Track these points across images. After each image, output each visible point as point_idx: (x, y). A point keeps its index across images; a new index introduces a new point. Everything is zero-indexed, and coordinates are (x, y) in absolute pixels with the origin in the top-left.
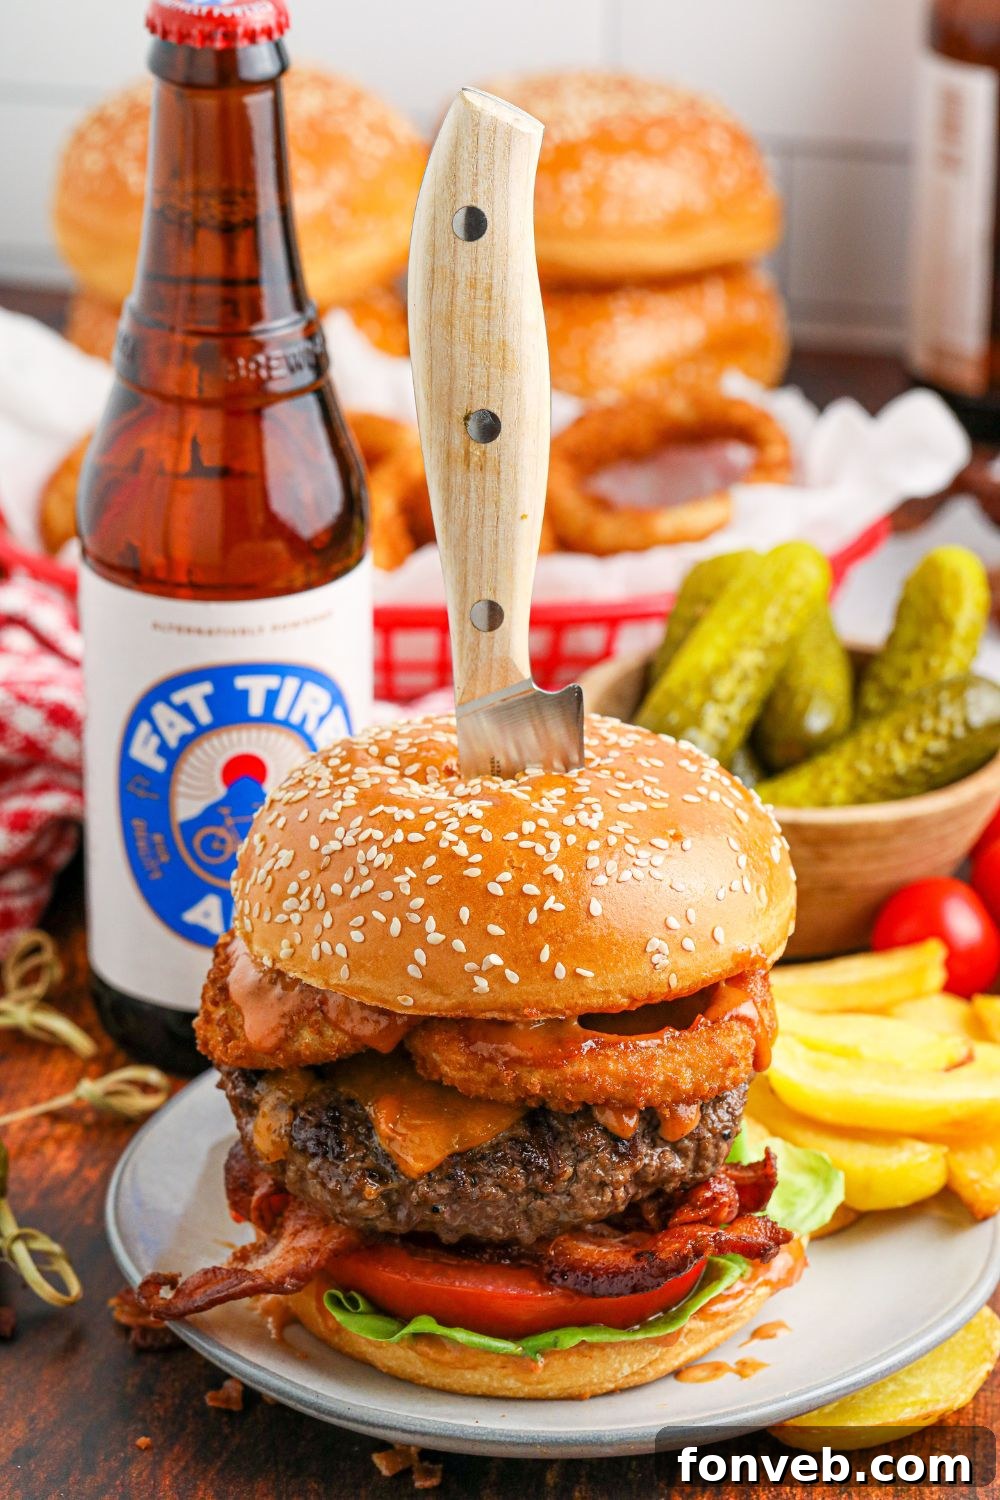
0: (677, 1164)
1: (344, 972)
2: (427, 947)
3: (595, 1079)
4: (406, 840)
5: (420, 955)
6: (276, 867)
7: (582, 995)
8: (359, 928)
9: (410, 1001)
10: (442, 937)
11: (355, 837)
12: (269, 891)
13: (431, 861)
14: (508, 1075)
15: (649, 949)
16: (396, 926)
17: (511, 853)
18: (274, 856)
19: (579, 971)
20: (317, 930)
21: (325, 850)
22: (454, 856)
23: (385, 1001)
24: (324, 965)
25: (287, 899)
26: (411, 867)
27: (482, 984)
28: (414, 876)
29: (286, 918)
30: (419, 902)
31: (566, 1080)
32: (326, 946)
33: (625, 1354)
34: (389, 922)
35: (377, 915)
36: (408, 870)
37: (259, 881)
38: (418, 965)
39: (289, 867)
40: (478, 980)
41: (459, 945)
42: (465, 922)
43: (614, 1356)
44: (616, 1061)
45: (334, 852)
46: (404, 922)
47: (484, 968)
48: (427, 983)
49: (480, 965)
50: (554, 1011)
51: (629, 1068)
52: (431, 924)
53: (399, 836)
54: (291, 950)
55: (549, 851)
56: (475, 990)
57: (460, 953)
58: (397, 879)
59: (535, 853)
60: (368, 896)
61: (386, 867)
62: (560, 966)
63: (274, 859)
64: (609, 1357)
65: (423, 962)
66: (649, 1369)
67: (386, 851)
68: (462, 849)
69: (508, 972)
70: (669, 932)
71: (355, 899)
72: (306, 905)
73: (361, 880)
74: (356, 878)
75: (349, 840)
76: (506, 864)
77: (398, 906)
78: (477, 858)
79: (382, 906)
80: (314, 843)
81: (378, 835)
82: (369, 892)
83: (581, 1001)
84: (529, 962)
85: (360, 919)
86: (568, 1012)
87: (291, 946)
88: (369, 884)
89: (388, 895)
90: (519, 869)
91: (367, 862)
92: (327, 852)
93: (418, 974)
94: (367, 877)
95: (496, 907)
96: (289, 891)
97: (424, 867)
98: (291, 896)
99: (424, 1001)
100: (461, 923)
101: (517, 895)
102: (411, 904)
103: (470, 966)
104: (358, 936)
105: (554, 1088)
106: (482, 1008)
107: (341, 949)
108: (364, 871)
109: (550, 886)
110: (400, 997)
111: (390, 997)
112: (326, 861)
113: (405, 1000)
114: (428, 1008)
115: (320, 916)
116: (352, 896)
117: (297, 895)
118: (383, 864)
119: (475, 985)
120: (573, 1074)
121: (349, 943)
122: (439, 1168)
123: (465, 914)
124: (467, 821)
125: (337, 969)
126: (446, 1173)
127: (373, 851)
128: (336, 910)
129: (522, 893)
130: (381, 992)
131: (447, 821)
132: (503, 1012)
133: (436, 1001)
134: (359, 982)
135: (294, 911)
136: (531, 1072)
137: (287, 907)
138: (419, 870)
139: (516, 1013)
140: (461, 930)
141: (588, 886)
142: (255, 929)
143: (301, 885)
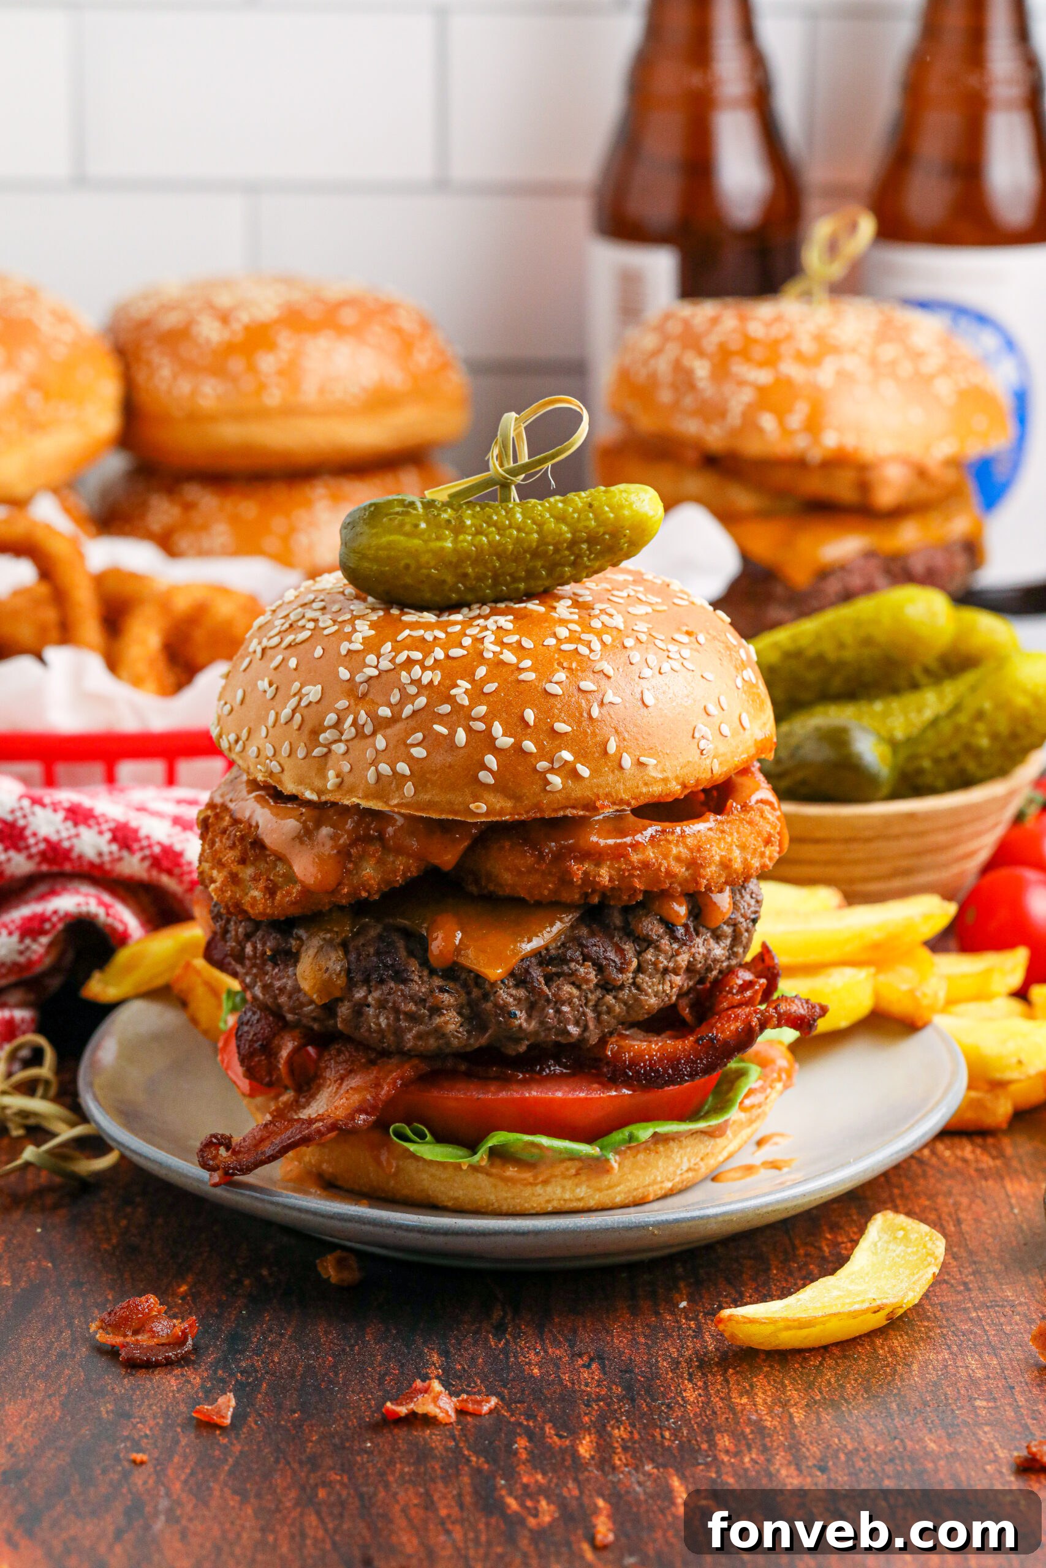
0: (719, 951)
1: (409, 789)
2: (496, 751)
3: (660, 865)
4: (447, 656)
5: (491, 760)
6: (303, 704)
7: (646, 784)
8: (418, 745)
9: (484, 808)
10: (512, 740)
11: (392, 661)
12: (299, 729)
13: (481, 672)
14: (578, 869)
15: (697, 735)
16: (461, 736)
17: (556, 656)
18: (295, 695)
19: (642, 759)
20: (370, 754)
21: (359, 678)
22: (502, 663)
23: (456, 813)
24: (383, 786)
25: (324, 732)
26: (462, 679)
27: (556, 780)
28: (469, 686)
29: (325, 750)
30: (482, 710)
31: (634, 868)
32: (385, 768)
33: (686, 1147)
34: (452, 733)
35: (438, 728)
36: (459, 682)
37: (283, 720)
38: (490, 770)
39: (318, 702)
40: (551, 777)
41: (529, 746)
42: (532, 723)
44: (677, 845)
45: (371, 678)
46: (469, 731)
47: (556, 766)
48: (501, 787)
49: (552, 763)
50: (621, 802)
51: (691, 850)
52: (497, 729)
53: (439, 654)
54: (339, 780)
55: (591, 651)
56: (548, 788)
57: (531, 754)
58: (453, 692)
59: (578, 653)
60: (421, 713)
61: (436, 683)
62: (625, 755)
63: (297, 698)
64: (672, 1152)
65: (495, 767)
66: (702, 1164)
67: (432, 668)
68: (509, 657)
69: (579, 767)
70: (710, 718)
71: (407, 718)
72: (349, 732)
73: (413, 698)
74: (406, 698)
75: (385, 664)
76: (556, 666)
77: (461, 714)
78: (527, 663)
79: (441, 718)
80: (344, 674)
81: (417, 655)
82: (423, 709)
83: (644, 790)
84: (597, 754)
85: (419, 736)
86: (633, 802)
87: (338, 776)
88: (422, 701)
89: (446, 708)
90: (570, 669)
91: (413, 682)
92: (362, 679)
93: (491, 780)
94: (417, 695)
95: (559, 706)
96: (326, 723)
97: (477, 678)
98: (330, 727)
99: (498, 807)
100: (527, 725)
101: (576, 692)
102: (473, 713)
103: (542, 765)
104: (419, 752)
105: (622, 878)
106: (555, 806)
107: (403, 768)
108: (413, 690)
109: (604, 682)
110: (472, 806)
111: (462, 807)
112: (363, 688)
113: (478, 807)
114: (501, 812)
115: (370, 740)
116: (404, 716)
117: (338, 725)
118: (431, 681)
119: (548, 783)
120: (639, 861)
121: (411, 760)
122: (512, 974)
123: (530, 715)
124: (502, 633)
125: (400, 787)
126: (520, 978)
127: (417, 671)
128: (389, 731)
129: (579, 689)
130: (450, 803)
131: (480, 636)
132: (574, 807)
133: (509, 804)
134: (427, 797)
135: (336, 741)
136: (598, 865)
137: (326, 739)
138: (472, 681)
139: (586, 807)
140: (529, 731)
141: (637, 679)
142: (286, 768)
143: (341, 715)
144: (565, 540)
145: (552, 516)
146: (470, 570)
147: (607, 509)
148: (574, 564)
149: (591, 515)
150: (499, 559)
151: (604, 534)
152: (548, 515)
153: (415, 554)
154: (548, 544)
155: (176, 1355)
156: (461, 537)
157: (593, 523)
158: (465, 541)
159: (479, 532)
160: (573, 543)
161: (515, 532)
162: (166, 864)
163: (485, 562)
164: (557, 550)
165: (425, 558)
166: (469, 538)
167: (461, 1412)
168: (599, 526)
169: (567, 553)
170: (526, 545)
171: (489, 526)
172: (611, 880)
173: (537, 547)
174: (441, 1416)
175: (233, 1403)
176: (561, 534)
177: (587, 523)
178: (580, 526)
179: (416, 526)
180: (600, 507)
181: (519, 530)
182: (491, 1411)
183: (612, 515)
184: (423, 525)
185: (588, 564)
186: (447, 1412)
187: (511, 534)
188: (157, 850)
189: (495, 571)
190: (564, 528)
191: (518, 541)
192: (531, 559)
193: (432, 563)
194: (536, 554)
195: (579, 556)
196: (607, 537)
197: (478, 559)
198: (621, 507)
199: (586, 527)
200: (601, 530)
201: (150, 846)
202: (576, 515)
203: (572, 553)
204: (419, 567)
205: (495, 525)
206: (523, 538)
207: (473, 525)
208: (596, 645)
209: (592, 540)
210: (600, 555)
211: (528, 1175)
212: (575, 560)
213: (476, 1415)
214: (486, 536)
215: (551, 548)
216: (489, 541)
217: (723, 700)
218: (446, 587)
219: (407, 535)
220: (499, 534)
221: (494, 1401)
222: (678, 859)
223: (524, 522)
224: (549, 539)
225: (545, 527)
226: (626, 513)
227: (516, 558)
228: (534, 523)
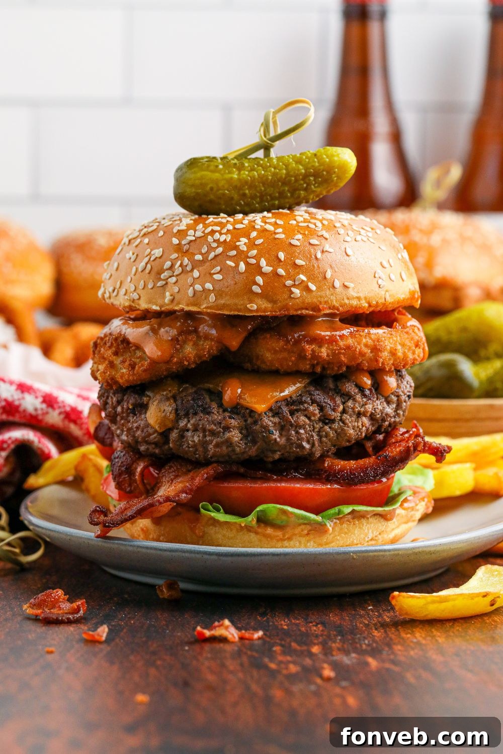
0: (389, 410)
1: (212, 297)
2: (262, 274)
3: (356, 348)
4: (235, 228)
5: (259, 280)
6: (152, 259)
7: (348, 299)
8: (218, 273)
9: (255, 307)
10: (272, 268)
11: (203, 232)
12: (149, 273)
13: (254, 234)
14: (309, 348)
15: (376, 275)
16: (242, 267)
17: (296, 228)
19: (346, 284)
20: (190, 280)
22: (266, 230)
23: (239, 310)
24: (197, 298)
25: (164, 272)
26: (243, 238)
27: (297, 292)
28: (247, 241)
29: (164, 282)
30: (254, 252)
31: (341, 349)
32: (198, 287)
33: (371, 523)
34: (237, 265)
35: (229, 263)
36: (241, 239)
37: (140, 269)
38: (259, 285)
39: (160, 257)
40: (294, 290)
41: (281, 271)
42: (283, 259)
43: (365, 524)
44: (366, 339)
45: (191, 241)
46: (247, 264)
47: (297, 283)
48: (264, 295)
49: (294, 282)
50: (334, 307)
51: (374, 341)
52: (263, 262)
53: (230, 227)
54: (172, 297)
55: (316, 226)
56: (292, 296)
57: (282, 276)
58: (238, 244)
59: (309, 227)
60: (220, 257)
61: (228, 240)
62: (336, 280)
63: (149, 256)
64: (363, 525)
65: (261, 284)
66: (380, 536)
67: (226, 234)
68: (270, 228)
69: (310, 284)
70: (384, 269)
71: (211, 260)
72: (178, 270)
73: (215, 249)
74: (211, 249)
75: (199, 234)
76: (296, 232)
77: (242, 256)
78: (280, 230)
79: (231, 258)
80: (175, 241)
82: (220, 254)
83: (347, 301)
84: (320, 278)
85: (218, 268)
86: (341, 308)
87: (171, 295)
88: (220, 250)
89: (234, 253)
90: (304, 234)
91: (215, 241)
92: (186, 243)
93: (260, 291)
94: (217, 247)
95: (298, 251)
96: (165, 267)
97: (251, 237)
98: (167, 269)
99: (263, 306)
100: (280, 260)
101: (308, 245)
102: (249, 254)
103: (289, 283)
104: (218, 277)
105: (334, 354)
106: (296, 307)
107: (209, 286)
108: (215, 245)
109: (323, 241)
110: (248, 306)
111: (242, 307)
112: (185, 248)
113: (251, 307)
114: (265, 310)
115: (190, 274)
116: (209, 259)
117: (171, 268)
118: (225, 240)
119: (292, 293)
120: (344, 345)
121: (214, 282)
122: (271, 410)
123: (282, 255)
124: (265, 218)
125: (207, 298)
126: (275, 412)
127: (217, 236)
128: (200, 268)
129: (310, 244)
130: (236, 304)
131: (254, 219)
132: (307, 309)
133: (269, 305)
134: (223, 302)
135: (170, 277)
136: (320, 347)
137: (165, 276)
138: (249, 239)
139: (313, 309)
140: (281, 264)
141: (342, 242)
142: (141, 295)
143: (174, 261)
144: (301, 174)
145: (293, 161)
146: (247, 192)
147: (325, 156)
148: (306, 189)
149: (316, 160)
150: (264, 186)
151: (323, 171)
152: (291, 160)
153: (217, 182)
154: (292, 176)
155: (74, 617)
156: (242, 172)
157: (317, 164)
158: (244, 174)
159: (252, 169)
160: (306, 176)
161: (273, 169)
162: (73, 416)
163: (256, 187)
164: (296, 181)
165: (222, 183)
166: (247, 173)
167: (242, 638)
168: (320, 166)
169: (302, 182)
170: (279, 176)
171: (258, 166)
172: (328, 355)
173: (285, 178)
174: (230, 636)
175: (107, 630)
176: (299, 170)
177: (313, 164)
178: (310, 166)
179: (217, 166)
180: (321, 155)
181: (275, 168)
182: (259, 638)
183: (327, 160)
184: (221, 167)
185: (315, 189)
186: (233, 635)
187: (270, 170)
188: (68, 409)
189: (261, 192)
190: (301, 167)
191: (274, 174)
192: (282, 185)
193: (226, 186)
194: (285, 182)
195: (308, 185)
196: (325, 173)
197: (251, 185)
198: (333, 156)
199: (313, 166)
200: (322, 168)
201: (64, 406)
202: (307, 160)
203: (304, 183)
204: (218, 190)
205: (261, 166)
206: (277, 173)
207: (249, 166)
208: (319, 224)
209: (316, 175)
210: (320, 184)
211: (279, 533)
212: (307, 186)
213: (251, 639)
214: (257, 172)
215: (293, 179)
216: (258, 175)
217: (391, 261)
218: (234, 202)
219: (212, 171)
220: (263, 170)
221: (260, 633)
222: (366, 345)
223: (278, 164)
224: (292, 173)
225: (290, 167)
226: (336, 159)
227: (273, 184)
228: (283, 164)
